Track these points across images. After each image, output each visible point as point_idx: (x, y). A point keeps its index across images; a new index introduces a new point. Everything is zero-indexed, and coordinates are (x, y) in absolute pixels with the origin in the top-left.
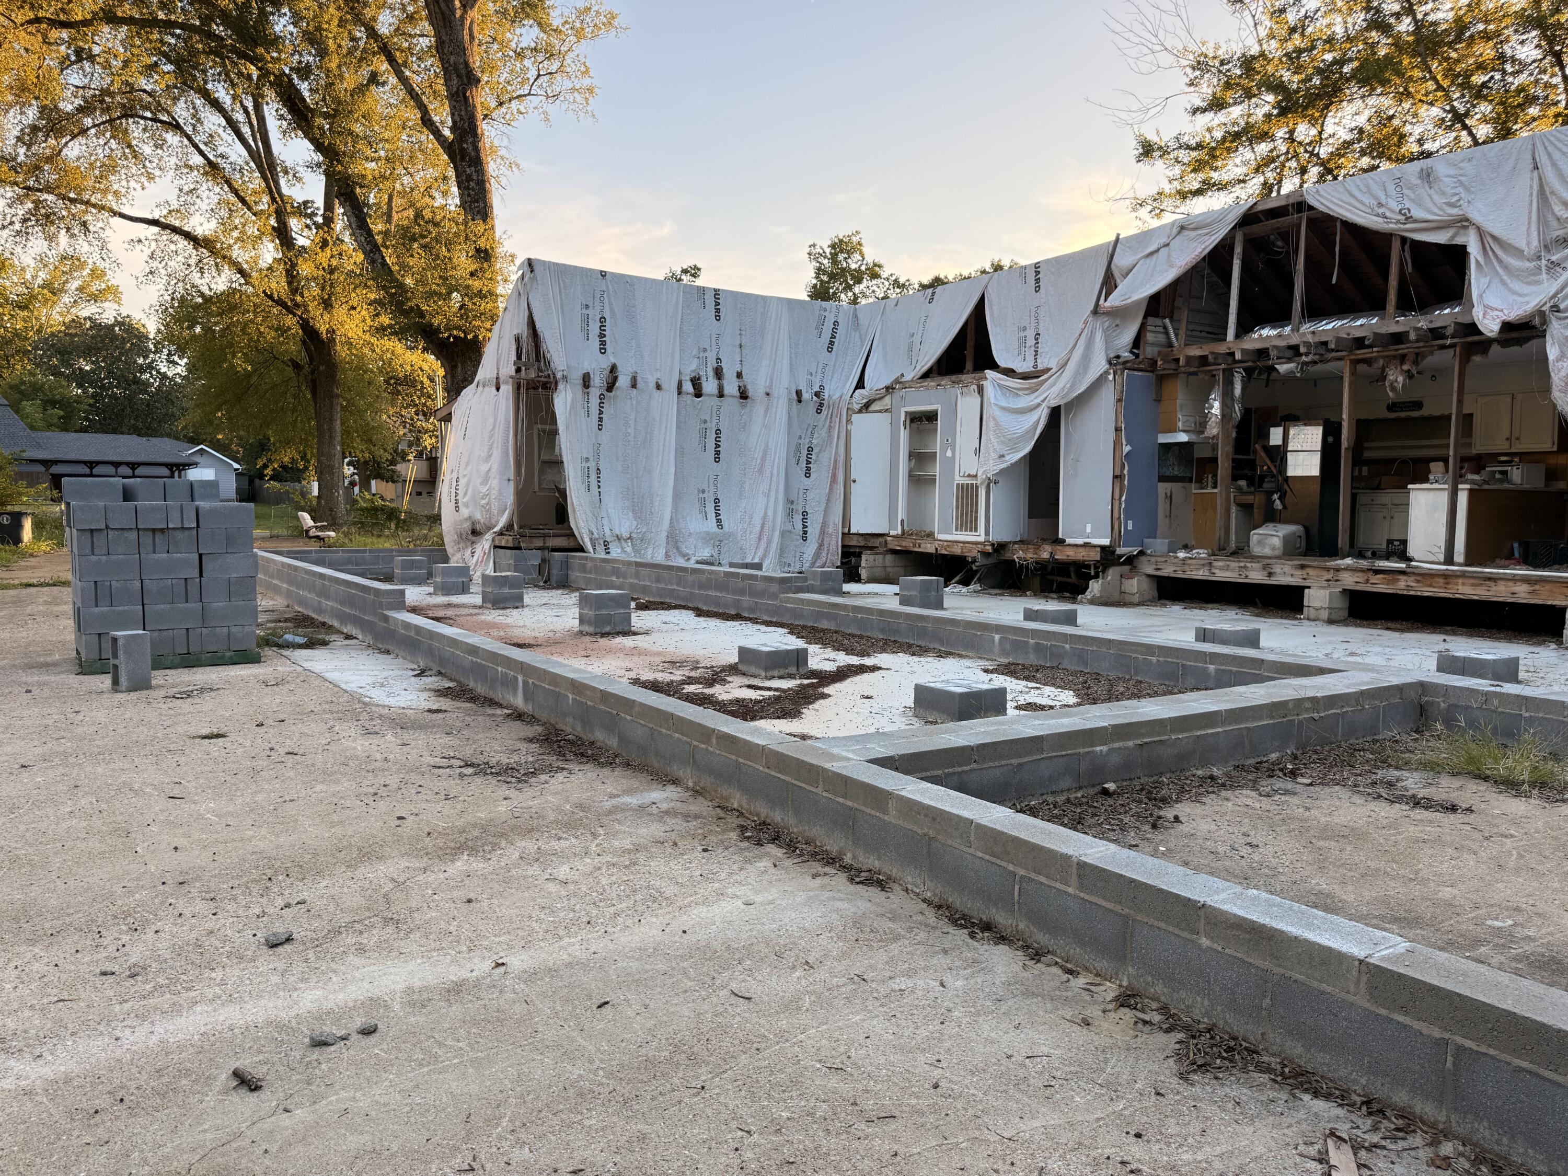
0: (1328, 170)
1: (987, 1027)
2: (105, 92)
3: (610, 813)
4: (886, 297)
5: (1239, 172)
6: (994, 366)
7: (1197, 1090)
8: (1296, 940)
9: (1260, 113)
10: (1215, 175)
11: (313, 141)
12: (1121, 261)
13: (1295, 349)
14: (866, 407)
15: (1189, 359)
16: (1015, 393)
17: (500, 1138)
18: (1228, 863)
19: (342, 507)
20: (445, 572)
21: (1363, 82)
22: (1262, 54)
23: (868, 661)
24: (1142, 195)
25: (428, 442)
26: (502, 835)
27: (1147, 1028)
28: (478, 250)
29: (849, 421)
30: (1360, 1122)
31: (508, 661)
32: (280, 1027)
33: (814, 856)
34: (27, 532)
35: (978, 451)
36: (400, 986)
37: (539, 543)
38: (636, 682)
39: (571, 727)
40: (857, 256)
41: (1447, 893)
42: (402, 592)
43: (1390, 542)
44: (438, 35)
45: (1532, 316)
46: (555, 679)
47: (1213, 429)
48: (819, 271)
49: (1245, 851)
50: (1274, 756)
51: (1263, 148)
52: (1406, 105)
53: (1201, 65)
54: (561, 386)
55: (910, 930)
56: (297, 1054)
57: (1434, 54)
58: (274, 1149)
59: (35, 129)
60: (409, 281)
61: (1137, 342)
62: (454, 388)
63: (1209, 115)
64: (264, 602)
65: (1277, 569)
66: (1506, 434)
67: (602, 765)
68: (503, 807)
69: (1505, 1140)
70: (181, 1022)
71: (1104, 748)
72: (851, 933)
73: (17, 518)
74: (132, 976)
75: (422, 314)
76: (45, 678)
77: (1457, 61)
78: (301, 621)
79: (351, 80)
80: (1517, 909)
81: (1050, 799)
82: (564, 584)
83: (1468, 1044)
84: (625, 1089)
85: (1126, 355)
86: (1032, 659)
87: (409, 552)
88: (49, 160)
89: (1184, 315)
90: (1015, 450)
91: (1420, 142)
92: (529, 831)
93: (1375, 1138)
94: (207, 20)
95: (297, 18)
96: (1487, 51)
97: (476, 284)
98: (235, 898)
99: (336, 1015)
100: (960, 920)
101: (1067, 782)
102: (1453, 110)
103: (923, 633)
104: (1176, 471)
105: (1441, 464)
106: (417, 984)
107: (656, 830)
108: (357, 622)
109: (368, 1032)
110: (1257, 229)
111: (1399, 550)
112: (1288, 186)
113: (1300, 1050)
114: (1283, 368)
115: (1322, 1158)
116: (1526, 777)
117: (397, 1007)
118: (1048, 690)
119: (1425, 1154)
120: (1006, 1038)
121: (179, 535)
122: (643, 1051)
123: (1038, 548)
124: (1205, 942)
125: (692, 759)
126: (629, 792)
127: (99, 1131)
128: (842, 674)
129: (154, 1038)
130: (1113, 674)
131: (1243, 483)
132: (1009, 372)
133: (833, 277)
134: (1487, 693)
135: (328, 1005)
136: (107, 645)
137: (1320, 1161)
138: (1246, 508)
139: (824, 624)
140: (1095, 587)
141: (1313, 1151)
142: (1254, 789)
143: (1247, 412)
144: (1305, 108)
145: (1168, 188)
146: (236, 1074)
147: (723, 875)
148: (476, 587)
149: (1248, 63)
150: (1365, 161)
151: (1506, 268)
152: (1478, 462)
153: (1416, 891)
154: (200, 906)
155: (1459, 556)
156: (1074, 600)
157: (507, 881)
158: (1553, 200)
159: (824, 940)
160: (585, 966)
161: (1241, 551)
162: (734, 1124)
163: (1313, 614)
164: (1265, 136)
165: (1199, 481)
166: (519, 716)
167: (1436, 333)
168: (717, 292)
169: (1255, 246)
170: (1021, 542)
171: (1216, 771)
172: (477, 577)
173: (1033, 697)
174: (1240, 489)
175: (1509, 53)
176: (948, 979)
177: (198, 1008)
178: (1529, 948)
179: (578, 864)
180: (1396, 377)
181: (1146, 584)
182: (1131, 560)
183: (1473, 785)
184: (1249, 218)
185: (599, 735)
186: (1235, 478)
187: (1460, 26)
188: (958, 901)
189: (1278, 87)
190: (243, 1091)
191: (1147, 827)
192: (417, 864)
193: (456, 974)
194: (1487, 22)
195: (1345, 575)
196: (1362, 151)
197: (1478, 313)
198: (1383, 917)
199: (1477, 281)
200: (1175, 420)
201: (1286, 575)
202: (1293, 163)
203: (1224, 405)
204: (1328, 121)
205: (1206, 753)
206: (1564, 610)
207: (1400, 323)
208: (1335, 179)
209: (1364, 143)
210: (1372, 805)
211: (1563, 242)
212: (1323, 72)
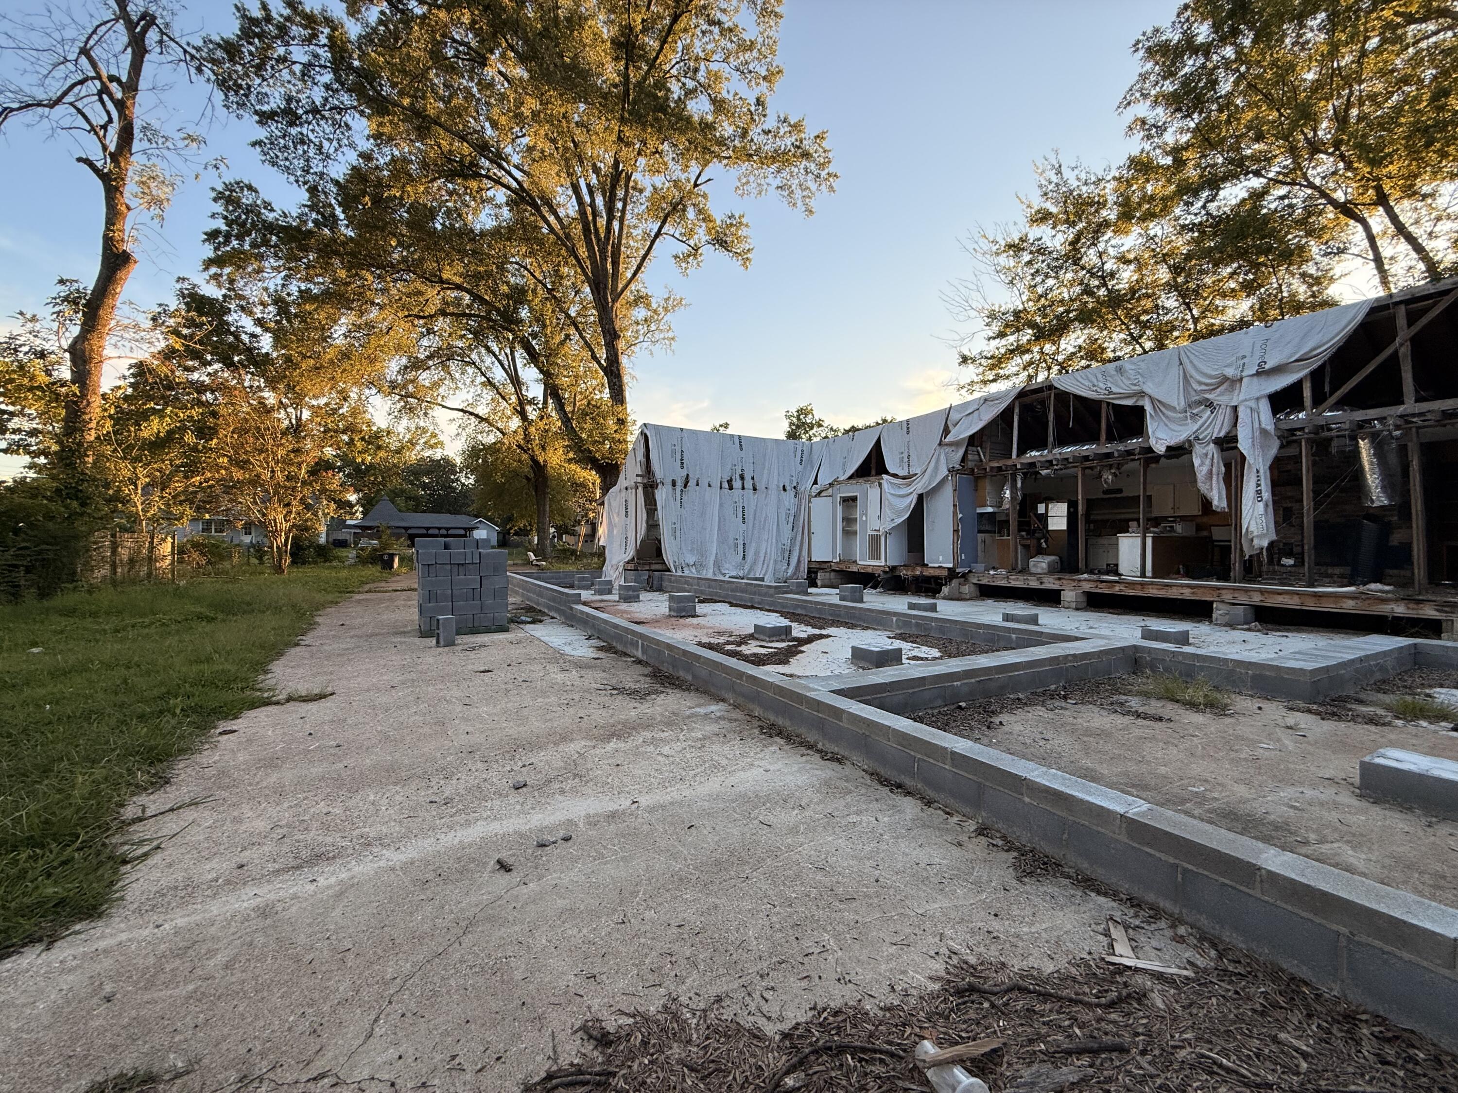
0: (1063, 368)
1: (903, 845)
2: (440, 349)
3: (689, 717)
4: (826, 437)
5: (1015, 369)
6: (887, 472)
7: (1027, 887)
8: (1082, 801)
9: (1024, 340)
10: (1001, 372)
11: (538, 368)
12: (954, 417)
13: (1050, 462)
14: (819, 494)
15: (992, 468)
16: (898, 486)
17: (638, 904)
18: (1032, 749)
19: (549, 549)
20: (600, 583)
21: (1081, 322)
22: (1025, 309)
23: (824, 632)
24: (962, 383)
25: (591, 515)
26: (634, 728)
27: (995, 849)
28: (618, 420)
29: (810, 501)
30: (1126, 911)
31: (634, 633)
32: (521, 835)
33: (801, 744)
34: (396, 564)
35: (879, 517)
36: (583, 814)
37: (647, 568)
38: (700, 644)
39: (667, 669)
40: (810, 416)
41: (1163, 770)
42: (580, 595)
43: (1108, 565)
44: (600, 315)
45: (1184, 443)
46: (658, 642)
47: (1006, 505)
48: (791, 424)
49: (1042, 743)
50: (1053, 687)
51: (1027, 357)
52: (1105, 333)
53: (992, 316)
54: (660, 486)
55: (857, 787)
56: (530, 851)
57: (1119, 307)
58: (519, 906)
59: (406, 367)
60: (583, 436)
61: (964, 459)
62: (605, 489)
63: (997, 340)
64: (511, 600)
65: (1045, 580)
66: (1171, 505)
67: (684, 690)
68: (633, 713)
69: (1217, 927)
70: (470, 830)
71: (959, 683)
72: (824, 789)
73: (392, 556)
74: (446, 804)
75: (590, 452)
76: (403, 639)
77: (1132, 309)
78: (529, 609)
79: (557, 339)
80: (1206, 781)
81: (930, 712)
82: (660, 589)
83: (1190, 867)
84: (704, 877)
85: (958, 467)
86: (914, 631)
87: (582, 573)
88: (412, 381)
89: (988, 445)
90: (899, 516)
91: (1114, 351)
92: (648, 727)
93: (1137, 922)
94: (489, 312)
95: (531, 310)
96: (1148, 304)
97: (617, 436)
98: (497, 761)
99: (551, 830)
100: (884, 781)
101: (940, 702)
102: (1131, 334)
103: (853, 617)
104: (987, 528)
105: (1135, 523)
106: (592, 812)
107: (714, 728)
108: (557, 610)
109: (567, 839)
110: (1027, 400)
111: (1114, 569)
112: (1041, 378)
113: (1086, 865)
114: (1044, 472)
115: (1107, 934)
116: (1201, 700)
117: (581, 825)
118: (924, 648)
119: (1169, 933)
120: (915, 852)
121: (471, 566)
122: (714, 855)
123: (914, 569)
124: (1027, 800)
125: (732, 688)
126: (699, 706)
127: (428, 892)
128: (810, 640)
129: (457, 841)
130: (959, 640)
131: (1024, 533)
132: (895, 476)
133: (798, 427)
134: (1174, 652)
135: (546, 823)
136: (435, 623)
137: (1106, 936)
138: (1026, 547)
139: (799, 611)
140: (945, 590)
141: (1100, 928)
142: (1043, 706)
143: (1024, 496)
144: (1049, 336)
145: (976, 379)
146: (499, 862)
147: (752, 754)
148: (615, 591)
149: (1017, 314)
150: (1084, 363)
151: (1167, 417)
152: (1156, 521)
153: (1144, 768)
154: (480, 765)
155: (1149, 573)
156: (934, 597)
157: (636, 755)
158: (1192, 381)
159: (809, 792)
160: (680, 804)
161: (1025, 571)
162: (765, 900)
163: (1066, 604)
164: (1028, 351)
165: (999, 532)
166: (639, 662)
167: (1129, 453)
168: (740, 437)
169: (1026, 409)
170: (904, 565)
171: (1021, 696)
172: (616, 586)
173: (915, 653)
174: (1022, 537)
175: (1161, 304)
176: (880, 817)
177: (479, 823)
178: (1215, 805)
179: (674, 745)
180: (1108, 476)
181: (973, 588)
182: (964, 576)
183: (1170, 705)
184: (1022, 394)
185: (682, 674)
186: (1020, 531)
187: (1133, 291)
188: (882, 771)
189: (1032, 325)
190: (502, 871)
191: (984, 728)
192: (588, 743)
193: (612, 807)
194: (1147, 288)
195: (1084, 584)
196: (1082, 357)
197: (1152, 442)
198: (1126, 785)
199: (1151, 425)
200: (986, 501)
201: (1050, 583)
202: (1044, 365)
203: (1011, 492)
204: (1062, 342)
205: (1015, 685)
206: (1212, 603)
207: (1108, 448)
208: (1067, 372)
209: (1082, 353)
210: (1112, 716)
211: (1199, 403)
212: (1058, 317)
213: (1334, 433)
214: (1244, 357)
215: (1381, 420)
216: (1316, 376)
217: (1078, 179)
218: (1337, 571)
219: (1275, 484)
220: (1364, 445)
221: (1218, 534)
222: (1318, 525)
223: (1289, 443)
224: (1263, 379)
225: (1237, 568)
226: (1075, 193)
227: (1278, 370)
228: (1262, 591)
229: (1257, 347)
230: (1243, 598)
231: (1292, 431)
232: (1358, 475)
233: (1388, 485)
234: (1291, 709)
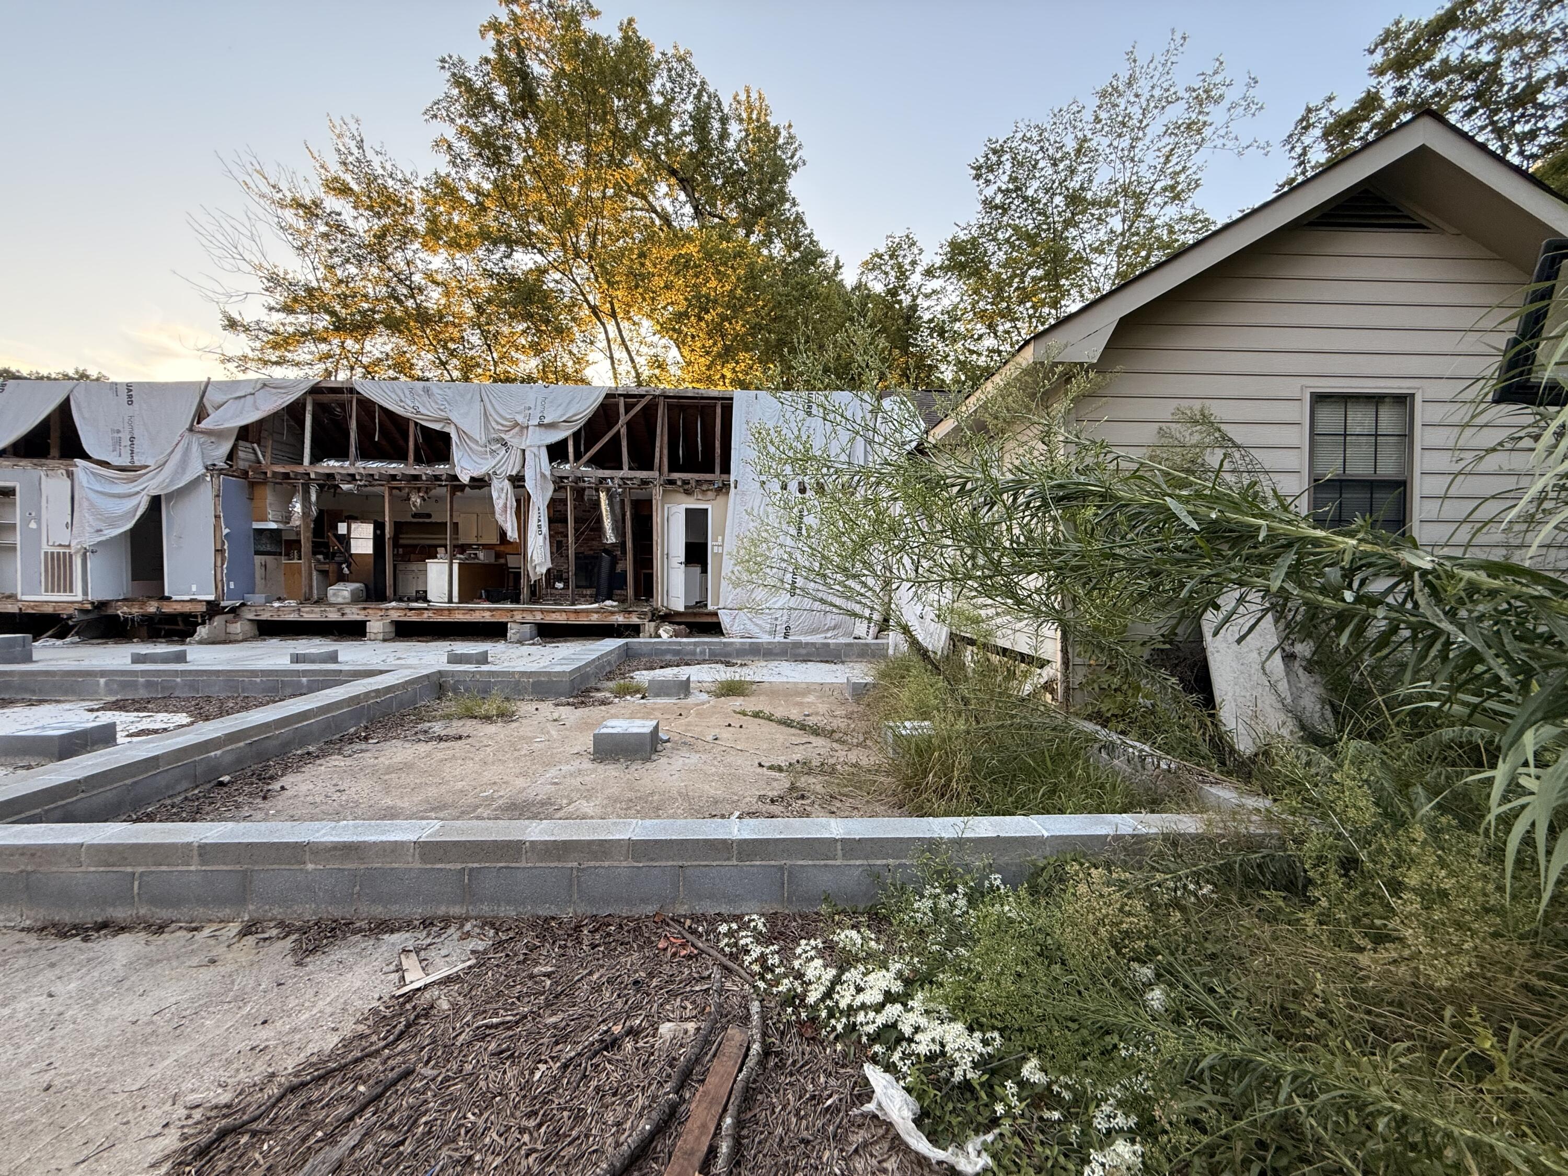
0: (368, 371)
1: (107, 1009)
5: (307, 357)
7: (310, 967)
9: (320, 325)
10: (288, 355)
13: (353, 476)
15: (275, 474)
16: (110, 481)
18: (324, 808)
21: (388, 327)
22: (320, 288)
24: (230, 354)
27: (267, 943)
30: (419, 936)
35: (69, 526)
41: (459, 785)
43: (417, 592)
45: (484, 475)
47: (296, 521)
49: (335, 796)
50: (352, 730)
51: (324, 347)
52: (413, 348)
53: (274, 280)
57: (427, 325)
61: (231, 456)
63: (282, 314)
65: (347, 611)
66: (475, 534)
69: (495, 908)
71: (219, 752)
77: (440, 333)
80: (495, 783)
81: (167, 803)
83: (476, 865)
85: (221, 464)
86: (143, 694)
89: (269, 442)
90: (112, 524)
91: (422, 371)
93: (428, 941)
96: (455, 333)
100: (63, 932)
101: (185, 785)
102: (439, 358)
104: (268, 548)
105: (443, 549)
110: (325, 398)
111: (422, 596)
112: (342, 376)
113: (379, 910)
114: (345, 487)
115: (399, 969)
116: (494, 713)
118: (161, 716)
119: (457, 935)
120: (131, 1008)
123: (144, 605)
124: (310, 867)
130: (222, 696)
131: (320, 557)
132: (103, 464)
134: (473, 672)
137: (397, 971)
138: (324, 573)
140: (202, 631)
141: (392, 967)
142: (339, 754)
143: (321, 513)
144: (352, 331)
145: (251, 354)
149: (309, 291)
150: (391, 373)
151: (470, 448)
152: (462, 548)
153: (443, 789)
155: (455, 599)
156: (183, 642)
158: (490, 418)
161: (321, 601)
163: (373, 637)
164: (324, 340)
165: (287, 555)
167: (437, 478)
169: (321, 409)
170: (125, 600)
171: (311, 749)
173: (143, 725)
174: (318, 561)
175: (466, 337)
176: (58, 987)
178: (501, 802)
180: (416, 499)
181: (248, 626)
182: (233, 610)
183: (469, 723)
184: (315, 390)
186: (314, 553)
187: (441, 314)
188: (66, 916)
189: (332, 312)
191: (258, 800)
194: (454, 317)
195: (392, 612)
196: (389, 367)
197: (458, 471)
198: (425, 811)
199: (457, 453)
200: (266, 514)
201: (354, 614)
202: (346, 363)
203: (303, 506)
204: (367, 343)
205: (303, 738)
206: (506, 623)
207: (416, 470)
208: (373, 378)
209: (390, 362)
210: (416, 746)
211: (497, 440)
212: (363, 313)
213: (586, 485)
214: (530, 408)
215: (612, 479)
216: (576, 435)
217: (383, 168)
218: (588, 592)
219: (551, 521)
220: (603, 496)
221: (512, 561)
222: (577, 556)
223: (560, 488)
224: (543, 429)
225: (525, 592)
226: (380, 181)
227: (552, 426)
228: (542, 611)
229: (539, 403)
230: (529, 618)
231: (562, 478)
232: (599, 520)
233: (615, 529)
234: (557, 705)
